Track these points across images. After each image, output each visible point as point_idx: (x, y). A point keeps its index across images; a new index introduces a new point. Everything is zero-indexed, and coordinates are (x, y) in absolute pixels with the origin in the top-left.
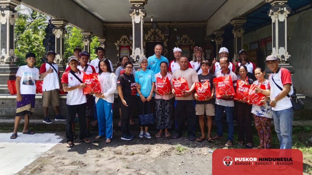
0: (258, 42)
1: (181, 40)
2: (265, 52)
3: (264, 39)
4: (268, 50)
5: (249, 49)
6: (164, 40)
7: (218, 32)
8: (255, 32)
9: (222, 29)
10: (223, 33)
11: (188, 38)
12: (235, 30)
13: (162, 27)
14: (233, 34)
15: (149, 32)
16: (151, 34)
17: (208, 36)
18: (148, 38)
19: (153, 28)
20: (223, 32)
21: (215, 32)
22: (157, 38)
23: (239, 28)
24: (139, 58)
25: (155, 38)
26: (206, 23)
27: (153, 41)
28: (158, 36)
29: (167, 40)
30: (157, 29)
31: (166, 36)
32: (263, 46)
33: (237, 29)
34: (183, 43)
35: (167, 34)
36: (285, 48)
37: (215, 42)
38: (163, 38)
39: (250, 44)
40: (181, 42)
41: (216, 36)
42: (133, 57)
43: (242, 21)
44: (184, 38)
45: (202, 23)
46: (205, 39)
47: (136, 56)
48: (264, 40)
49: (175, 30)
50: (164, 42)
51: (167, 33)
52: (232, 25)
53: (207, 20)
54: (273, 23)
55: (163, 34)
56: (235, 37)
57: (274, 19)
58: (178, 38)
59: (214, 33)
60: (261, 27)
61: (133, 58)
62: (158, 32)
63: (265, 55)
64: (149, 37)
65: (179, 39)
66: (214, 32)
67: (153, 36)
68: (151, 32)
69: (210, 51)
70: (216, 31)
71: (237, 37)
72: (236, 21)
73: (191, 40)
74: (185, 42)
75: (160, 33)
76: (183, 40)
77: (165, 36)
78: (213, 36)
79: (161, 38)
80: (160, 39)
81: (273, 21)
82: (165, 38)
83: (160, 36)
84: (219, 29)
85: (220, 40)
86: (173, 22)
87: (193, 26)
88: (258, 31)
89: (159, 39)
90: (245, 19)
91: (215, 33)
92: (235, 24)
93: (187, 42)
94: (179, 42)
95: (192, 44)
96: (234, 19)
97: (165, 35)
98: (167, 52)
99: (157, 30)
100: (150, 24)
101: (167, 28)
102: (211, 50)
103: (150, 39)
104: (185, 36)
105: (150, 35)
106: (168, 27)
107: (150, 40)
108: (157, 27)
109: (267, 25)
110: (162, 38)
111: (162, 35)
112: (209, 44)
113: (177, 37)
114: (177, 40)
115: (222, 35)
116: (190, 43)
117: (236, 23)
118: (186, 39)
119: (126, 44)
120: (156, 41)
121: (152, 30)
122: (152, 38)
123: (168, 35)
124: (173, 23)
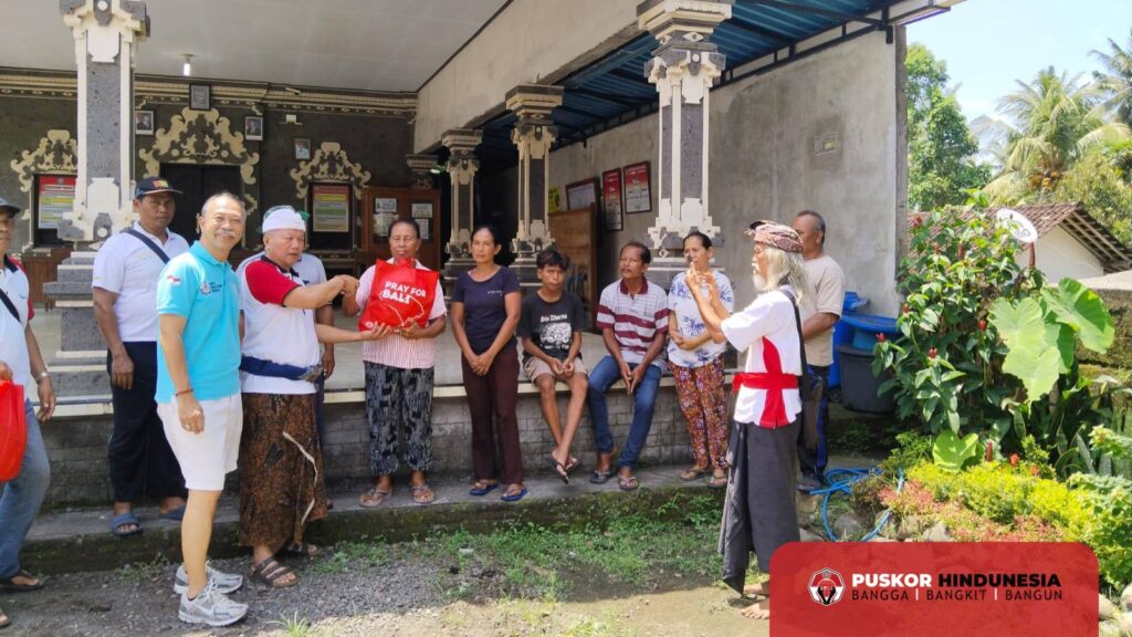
0: (595, 180)
1: (315, 162)
2: (619, 218)
3: (618, 170)
4: (629, 210)
5: (563, 205)
6: (244, 159)
7: (458, 137)
8: (585, 146)
9: (474, 126)
10: (477, 144)
11: (343, 154)
12: (524, 131)
13: (232, 102)
14: (516, 145)
15: (175, 119)
16: (184, 128)
17: (423, 152)
18: (168, 146)
19: (194, 105)
20: (478, 140)
21: (447, 138)
22: (212, 148)
23: (537, 126)
24: (108, 228)
25: (201, 146)
26: (412, 101)
27: (193, 162)
28: (217, 139)
29: (256, 158)
30: (210, 110)
31: (252, 141)
32: (613, 197)
33: (530, 129)
34: (323, 173)
35: (257, 133)
36: (701, 202)
37: (445, 177)
38: (238, 148)
39: (568, 187)
40: (315, 170)
41: (449, 153)
42: (80, 219)
43: (546, 97)
44: (327, 154)
45: (398, 101)
46: (410, 163)
47: (93, 214)
48: (615, 174)
49: (291, 118)
50: (243, 166)
51: (253, 130)
52: (511, 111)
53: (418, 91)
54: (663, 108)
55: (238, 134)
56: (521, 158)
57: (667, 92)
58: (302, 152)
59: (444, 141)
60: (606, 129)
61: (77, 224)
62: (218, 122)
63: (619, 227)
64: (173, 143)
65: (307, 156)
66: (444, 135)
67: (193, 140)
68: (183, 120)
69: (428, 209)
70: (451, 132)
71: (531, 156)
72: (529, 96)
73: (353, 163)
74: (332, 171)
75: (223, 128)
76: (322, 161)
77: (246, 143)
78: (441, 153)
79: (227, 147)
80: (225, 154)
81: (663, 102)
82: (245, 150)
83: (223, 142)
84: (462, 124)
85: (465, 167)
86: (282, 88)
87: (361, 111)
88: (596, 142)
89: (219, 152)
90: (557, 93)
91: (448, 141)
92: (523, 111)
93: (340, 169)
94: (305, 169)
95: (359, 179)
96: (522, 89)
97: (249, 137)
98: (256, 207)
99: (212, 116)
100: (182, 86)
101: (254, 108)
102: (430, 207)
103: (181, 150)
104: (330, 147)
105: (182, 134)
106: (258, 105)
107: (181, 156)
108: (213, 103)
109: (626, 122)
110: (232, 148)
111: (233, 135)
112: (425, 181)
113: (298, 148)
114: (301, 160)
115: (472, 149)
116: (351, 175)
117: (527, 103)
118: (332, 160)
119: (65, 167)
120: (208, 162)
121: (190, 115)
122: (190, 145)
123: (260, 138)
124: (281, 93)
